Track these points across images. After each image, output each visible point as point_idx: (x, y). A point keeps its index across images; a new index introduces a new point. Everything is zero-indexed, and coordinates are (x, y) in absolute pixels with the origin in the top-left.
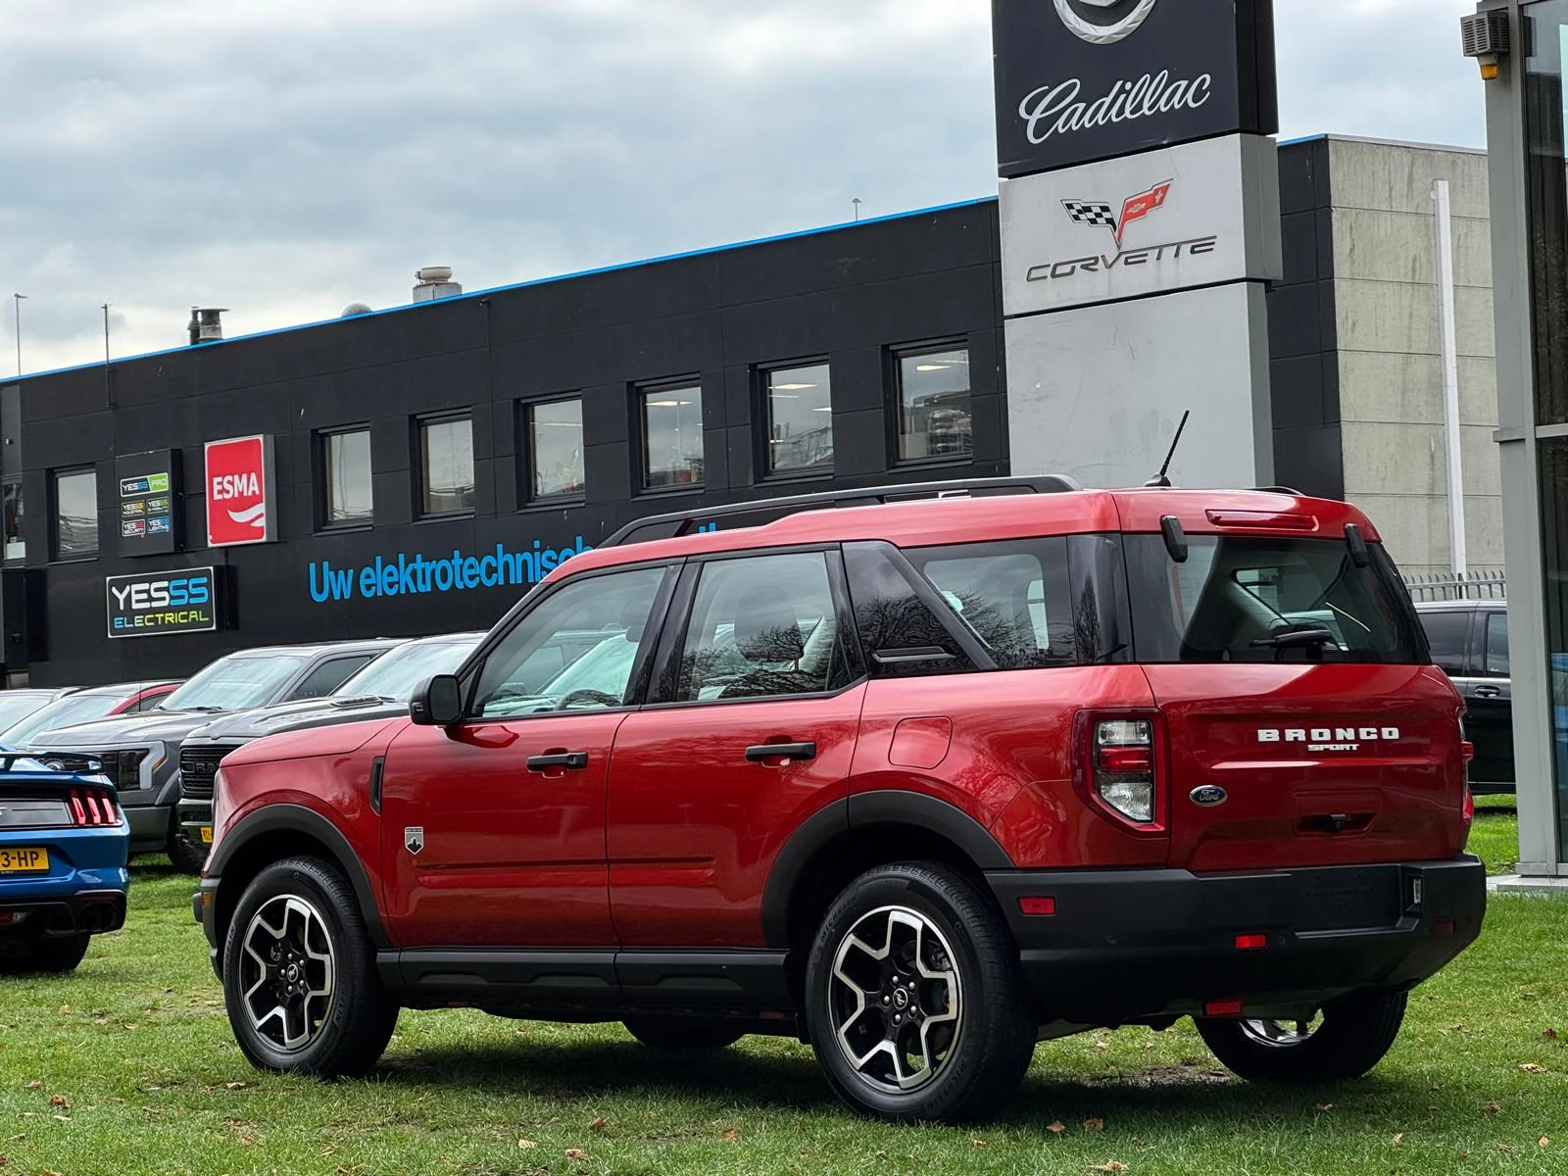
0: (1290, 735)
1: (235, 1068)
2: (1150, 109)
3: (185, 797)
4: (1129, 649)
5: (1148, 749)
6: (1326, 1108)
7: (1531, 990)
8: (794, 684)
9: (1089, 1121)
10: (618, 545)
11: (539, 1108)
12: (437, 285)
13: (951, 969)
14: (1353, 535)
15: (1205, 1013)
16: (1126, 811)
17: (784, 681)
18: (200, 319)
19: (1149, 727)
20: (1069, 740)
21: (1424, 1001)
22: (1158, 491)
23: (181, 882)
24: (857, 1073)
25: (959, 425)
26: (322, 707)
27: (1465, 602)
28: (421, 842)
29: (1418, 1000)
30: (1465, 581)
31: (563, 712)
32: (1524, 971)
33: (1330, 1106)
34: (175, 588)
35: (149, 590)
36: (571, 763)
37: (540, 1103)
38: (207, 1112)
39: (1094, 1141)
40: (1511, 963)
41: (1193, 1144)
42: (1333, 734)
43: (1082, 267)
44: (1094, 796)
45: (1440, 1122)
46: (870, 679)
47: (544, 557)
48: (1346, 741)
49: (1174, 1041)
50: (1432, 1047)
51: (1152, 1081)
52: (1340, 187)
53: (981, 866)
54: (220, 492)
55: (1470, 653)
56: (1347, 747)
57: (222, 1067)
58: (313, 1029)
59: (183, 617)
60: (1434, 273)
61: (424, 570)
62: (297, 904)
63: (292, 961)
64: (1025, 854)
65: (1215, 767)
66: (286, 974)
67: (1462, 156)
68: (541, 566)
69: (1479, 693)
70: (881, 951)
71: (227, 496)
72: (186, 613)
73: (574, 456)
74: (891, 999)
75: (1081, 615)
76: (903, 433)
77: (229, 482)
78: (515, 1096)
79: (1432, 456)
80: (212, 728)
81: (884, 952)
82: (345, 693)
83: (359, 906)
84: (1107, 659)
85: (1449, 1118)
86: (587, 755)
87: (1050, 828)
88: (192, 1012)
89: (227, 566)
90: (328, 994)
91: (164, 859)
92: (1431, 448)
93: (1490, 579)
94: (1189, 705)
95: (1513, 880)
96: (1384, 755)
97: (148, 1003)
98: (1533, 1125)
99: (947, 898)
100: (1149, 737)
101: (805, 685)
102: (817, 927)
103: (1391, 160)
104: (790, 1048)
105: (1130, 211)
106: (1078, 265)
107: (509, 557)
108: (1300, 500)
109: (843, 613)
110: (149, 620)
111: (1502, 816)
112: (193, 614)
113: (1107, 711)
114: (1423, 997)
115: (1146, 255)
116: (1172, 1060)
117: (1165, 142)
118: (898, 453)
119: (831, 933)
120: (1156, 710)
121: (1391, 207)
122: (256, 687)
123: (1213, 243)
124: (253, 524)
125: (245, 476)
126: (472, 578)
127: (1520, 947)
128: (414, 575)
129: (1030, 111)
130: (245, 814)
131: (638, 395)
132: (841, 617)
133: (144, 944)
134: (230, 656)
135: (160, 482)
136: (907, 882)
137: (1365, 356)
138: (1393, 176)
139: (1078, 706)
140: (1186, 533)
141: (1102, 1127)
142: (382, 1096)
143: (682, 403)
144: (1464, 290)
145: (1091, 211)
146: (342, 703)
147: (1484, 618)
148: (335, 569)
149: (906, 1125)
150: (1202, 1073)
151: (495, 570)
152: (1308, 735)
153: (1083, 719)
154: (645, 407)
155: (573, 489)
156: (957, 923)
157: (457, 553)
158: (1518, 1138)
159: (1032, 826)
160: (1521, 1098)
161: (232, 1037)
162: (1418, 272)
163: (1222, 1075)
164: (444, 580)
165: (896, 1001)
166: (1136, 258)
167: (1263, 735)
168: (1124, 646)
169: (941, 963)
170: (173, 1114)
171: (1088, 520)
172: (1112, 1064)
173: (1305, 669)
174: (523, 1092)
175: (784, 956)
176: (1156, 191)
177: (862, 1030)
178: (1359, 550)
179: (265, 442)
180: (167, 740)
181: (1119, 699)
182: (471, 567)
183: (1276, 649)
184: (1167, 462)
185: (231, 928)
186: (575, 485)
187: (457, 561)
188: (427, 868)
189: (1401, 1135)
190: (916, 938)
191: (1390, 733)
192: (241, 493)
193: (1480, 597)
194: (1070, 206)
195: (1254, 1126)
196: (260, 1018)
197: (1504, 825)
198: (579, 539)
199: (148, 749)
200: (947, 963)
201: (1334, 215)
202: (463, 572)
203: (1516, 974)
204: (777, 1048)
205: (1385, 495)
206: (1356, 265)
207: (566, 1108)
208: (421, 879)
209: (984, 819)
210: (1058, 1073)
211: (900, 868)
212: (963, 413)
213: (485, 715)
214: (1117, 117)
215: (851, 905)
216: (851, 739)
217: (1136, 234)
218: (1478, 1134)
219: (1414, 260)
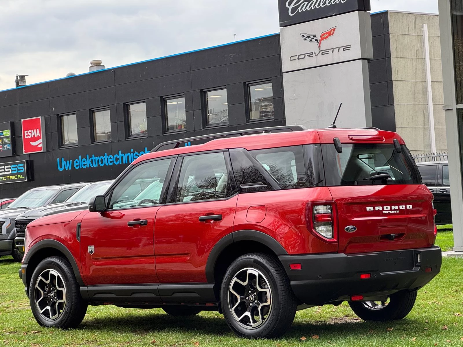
0: (377, 208)
1: (34, 326)
2: (329, 3)
3: (17, 237)
4: (324, 182)
5: (330, 214)
6: (391, 330)
7: (458, 289)
8: (216, 195)
9: (314, 336)
10: (156, 151)
11: (134, 337)
12: (97, 66)
13: (268, 288)
14: (396, 143)
15: (351, 300)
16: (324, 235)
17: (213, 195)
18: (19, 78)
19: (331, 207)
20: (305, 212)
21: (423, 293)
22: (332, 129)
23: (17, 265)
24: (238, 323)
25: (270, 108)
26: (62, 206)
27: (436, 162)
28: (93, 251)
29: (421, 293)
30: (436, 155)
31: (139, 206)
32: (456, 283)
33: (392, 329)
34: (13, 168)
35: (4, 168)
36: (142, 223)
37: (134, 335)
38: (24, 341)
39: (316, 343)
40: (452, 280)
41: (348, 343)
42: (391, 208)
43: (308, 56)
44: (313, 230)
45: (428, 333)
46: (239, 193)
47: (134, 154)
48: (395, 210)
49: (342, 309)
50: (426, 308)
51: (335, 322)
52: (392, 27)
53: (277, 254)
54: (27, 136)
55: (437, 179)
56: (396, 212)
57: (30, 326)
58: (59, 313)
59: (16, 177)
60: (423, 55)
61: (95, 160)
62: (53, 272)
63: (52, 291)
64: (291, 250)
65: (352, 220)
66: (50, 295)
67: (432, 16)
68: (134, 158)
69: (441, 192)
70: (245, 282)
71: (30, 137)
72: (17, 176)
73: (143, 121)
74: (248, 298)
75: (308, 171)
76: (251, 111)
77: (30, 132)
78: (126, 333)
79: (424, 114)
80: (26, 214)
81: (246, 283)
82: (69, 201)
83: (74, 272)
84: (317, 185)
85: (431, 332)
86: (147, 221)
87: (299, 241)
88: (20, 308)
89: (30, 160)
90: (64, 301)
91: (11, 257)
92: (423, 112)
93: (444, 154)
94: (344, 200)
95: (452, 253)
96: (408, 214)
97: (5, 306)
98: (459, 333)
99: (266, 265)
100: (331, 210)
101: (220, 196)
102: (224, 275)
103: (408, 18)
104: (217, 314)
105: (323, 37)
106: (306, 55)
107: (123, 155)
108: (379, 131)
109: (230, 172)
110: (5, 178)
111: (449, 232)
112: (19, 176)
113: (317, 202)
114: (423, 292)
115: (329, 51)
116: (341, 315)
117: (334, 14)
118: (250, 118)
119: (228, 277)
120: (333, 202)
121: (409, 33)
122: (41, 200)
123: (350, 47)
124: (38, 146)
125: (35, 130)
126: (111, 162)
127: (455, 275)
128: (92, 161)
129: (289, 5)
130: (35, 243)
131: (164, 101)
132: (229, 174)
133: (4, 286)
134: (31, 190)
135: (7, 133)
136: (253, 260)
137: (401, 82)
138: (409, 23)
139: (308, 201)
140: (342, 143)
141: (318, 338)
142: (83, 334)
143: (178, 103)
144: (433, 60)
145: (310, 37)
146: (68, 204)
147: (442, 167)
148: (66, 160)
149: (254, 339)
150: (351, 319)
151: (119, 159)
152: (383, 208)
153: (309, 205)
154: (166, 104)
155: (143, 132)
156: (270, 273)
157: (106, 154)
158: (454, 338)
159: (293, 241)
160: (455, 325)
161: (33, 316)
162: (418, 55)
163: (358, 320)
164: (102, 163)
165: (250, 299)
166: (325, 52)
167: (368, 209)
168: (322, 181)
169: (265, 286)
170: (13, 342)
171: (310, 140)
172: (322, 317)
173: (381, 187)
174: (129, 331)
175: (213, 285)
176: (331, 31)
177: (239, 309)
178: (398, 147)
179: (41, 118)
180: (11, 218)
181: (321, 198)
182: (111, 158)
183: (372, 180)
184: (335, 120)
185: (31, 281)
186: (144, 130)
187: (106, 156)
188: (95, 259)
189: (415, 338)
190: (256, 278)
191: (409, 207)
192: (34, 136)
193: (440, 160)
194: (303, 36)
195: (367, 336)
196: (42, 310)
197: (449, 234)
198: (146, 148)
199: (5, 221)
200: (267, 286)
201: (390, 36)
202: (108, 160)
203: (453, 284)
204: (213, 315)
205: (409, 127)
206: (398, 53)
207: (143, 337)
208: (94, 263)
209: (278, 238)
210: (304, 321)
211: (251, 255)
212: (272, 104)
213: (114, 208)
214: (318, 6)
215: (235, 268)
216: (233, 213)
217: (325, 44)
218: (441, 337)
219: (417, 51)
